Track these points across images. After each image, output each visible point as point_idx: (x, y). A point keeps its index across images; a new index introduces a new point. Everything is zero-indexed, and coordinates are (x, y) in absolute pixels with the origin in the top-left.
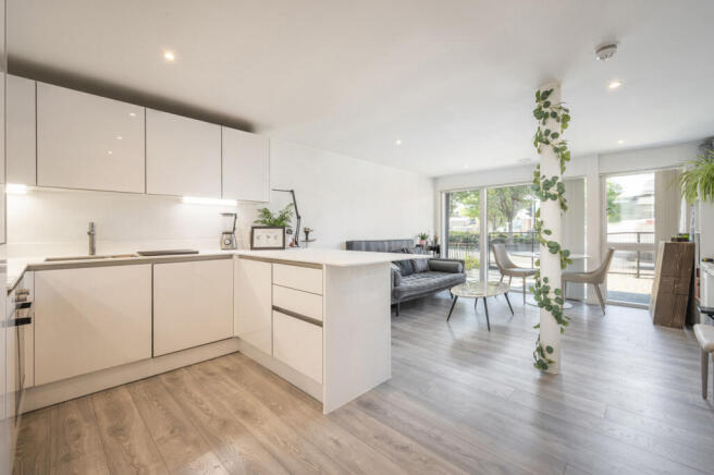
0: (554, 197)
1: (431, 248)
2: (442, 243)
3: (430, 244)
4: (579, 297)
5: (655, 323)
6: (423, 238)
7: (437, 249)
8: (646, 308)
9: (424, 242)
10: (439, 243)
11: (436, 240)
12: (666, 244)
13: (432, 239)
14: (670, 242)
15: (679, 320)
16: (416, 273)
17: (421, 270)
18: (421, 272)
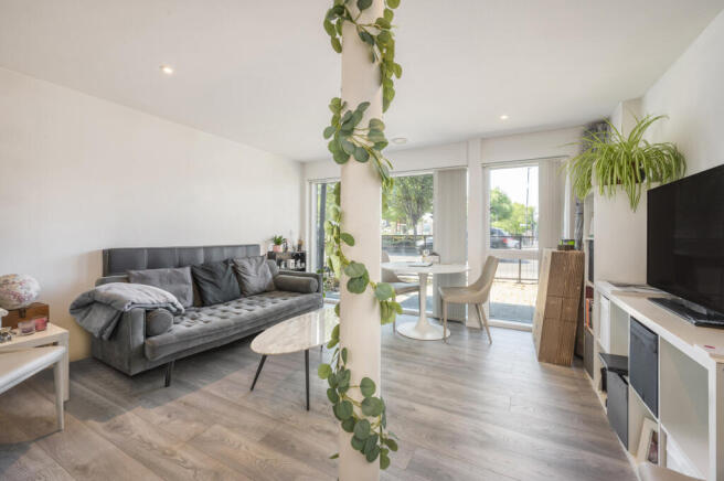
0: (364, 155)
1: (292, 257)
2: (310, 249)
3: (290, 250)
4: (460, 319)
5: (540, 359)
6: (278, 242)
7: (300, 257)
8: (529, 330)
10: (303, 249)
11: (300, 246)
12: (553, 253)
13: (296, 243)
14: (556, 250)
15: (567, 355)
16: (245, 297)
17: (257, 290)
18: (257, 294)
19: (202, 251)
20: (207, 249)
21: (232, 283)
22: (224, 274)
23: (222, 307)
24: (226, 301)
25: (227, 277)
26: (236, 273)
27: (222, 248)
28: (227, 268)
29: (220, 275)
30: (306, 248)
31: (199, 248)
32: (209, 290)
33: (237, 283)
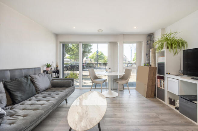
1: (54, 72)
2: (60, 68)
3: (53, 69)
6: (48, 66)
7: (57, 72)
9: (49, 69)
11: (57, 67)
16: (39, 93)
17: (44, 89)
18: (44, 91)
19: (8, 72)
20: (11, 70)
21: (31, 88)
22: (27, 83)
23: (28, 102)
24: (28, 98)
25: (28, 85)
26: (33, 82)
27: (21, 69)
28: (27, 80)
29: (24, 85)
30: (59, 68)
31: (7, 70)
32: (18, 94)
33: (34, 87)
